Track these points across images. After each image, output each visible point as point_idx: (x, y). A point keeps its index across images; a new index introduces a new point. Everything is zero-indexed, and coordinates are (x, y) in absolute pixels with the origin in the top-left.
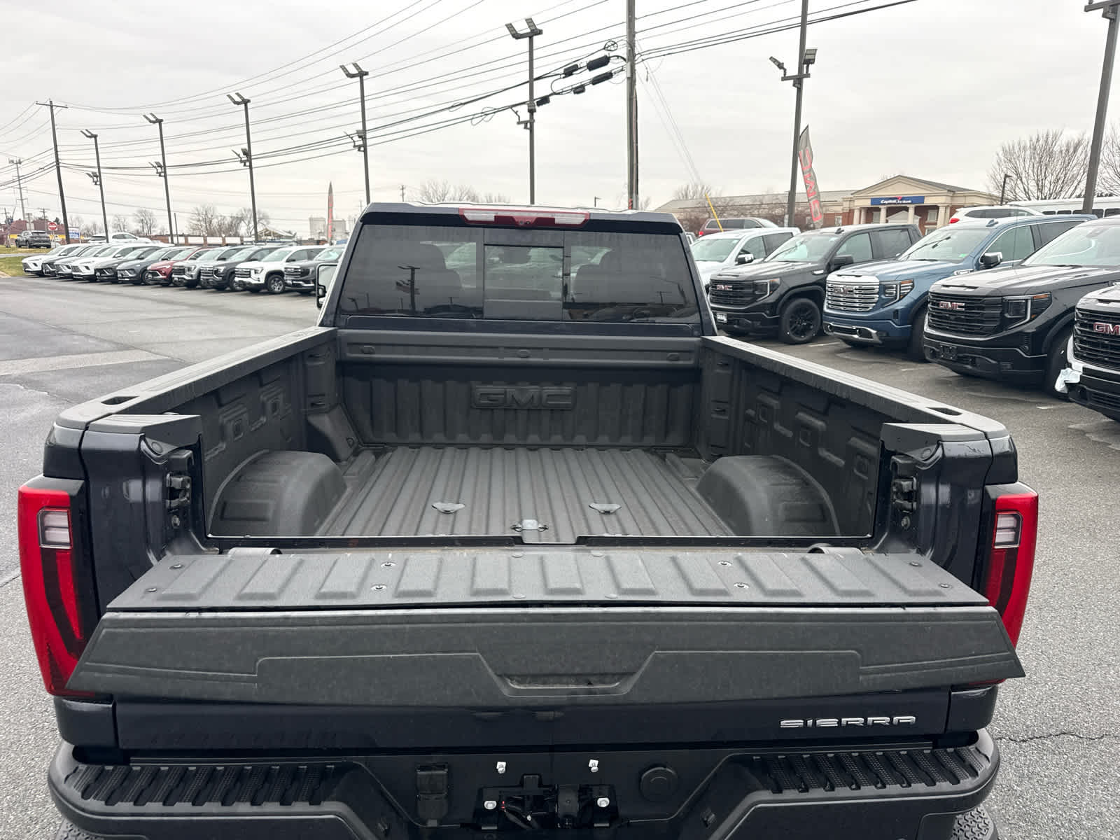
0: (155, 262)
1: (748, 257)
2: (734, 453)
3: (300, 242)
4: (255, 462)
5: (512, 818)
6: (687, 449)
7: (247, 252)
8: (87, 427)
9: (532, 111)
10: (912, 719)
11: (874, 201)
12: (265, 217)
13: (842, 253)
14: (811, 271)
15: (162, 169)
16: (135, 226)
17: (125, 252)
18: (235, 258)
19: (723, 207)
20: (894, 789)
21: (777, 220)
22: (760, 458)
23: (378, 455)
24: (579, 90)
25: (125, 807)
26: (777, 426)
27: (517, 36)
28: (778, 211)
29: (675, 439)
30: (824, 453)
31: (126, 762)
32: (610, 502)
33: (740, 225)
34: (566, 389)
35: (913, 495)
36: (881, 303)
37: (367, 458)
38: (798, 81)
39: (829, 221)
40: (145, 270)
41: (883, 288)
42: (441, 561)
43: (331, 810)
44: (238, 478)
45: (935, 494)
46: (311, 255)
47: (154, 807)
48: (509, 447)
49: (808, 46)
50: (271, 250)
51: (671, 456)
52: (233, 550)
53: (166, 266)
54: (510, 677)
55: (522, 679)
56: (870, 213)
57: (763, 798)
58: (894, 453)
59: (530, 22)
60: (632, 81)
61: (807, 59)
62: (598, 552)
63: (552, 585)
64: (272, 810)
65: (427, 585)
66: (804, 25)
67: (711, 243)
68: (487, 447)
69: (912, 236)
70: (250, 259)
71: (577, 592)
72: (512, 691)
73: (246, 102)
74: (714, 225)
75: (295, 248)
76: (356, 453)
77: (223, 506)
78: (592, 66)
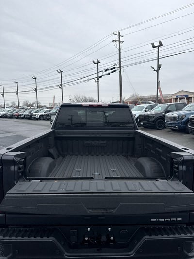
0: (15, 113)
1: (147, 110)
2: (143, 157)
3: (47, 108)
4: (36, 160)
5: (91, 242)
6: (132, 156)
7: (35, 111)
8: (3, 155)
9: (98, 79)
10: (181, 219)
11: (177, 96)
12: (40, 103)
13: (169, 109)
14: (162, 113)
15: (17, 93)
16: (11, 105)
17: (8, 111)
18: (33, 112)
19: (142, 99)
20: (177, 235)
21: (154, 101)
22: (148, 158)
23: (63, 157)
24: (109, 74)
25: (7, 238)
26: (152, 151)
27: (95, 63)
28: (154, 99)
29: (130, 153)
30: (162, 157)
31: (8, 228)
32: (114, 168)
33: (145, 103)
34: (105, 142)
35: (178, 168)
36: (178, 120)
37: (61, 158)
38: (157, 71)
39: (166, 101)
40: (13, 115)
41: (179, 117)
42: (75, 183)
43: (51, 239)
44: (33, 164)
45: (183, 168)
46: (50, 111)
47: (13, 238)
48: (92, 155)
49: (159, 64)
50: (41, 110)
51: (129, 157)
52: (32, 181)
53: (17, 114)
54: (90, 209)
55: (92, 209)
56: (176, 99)
57: (147, 237)
58: (174, 159)
59: (98, 60)
60: (120, 72)
61: (159, 66)
62: (109, 181)
63: (99, 189)
64: (39, 239)
65: (72, 189)
66: (158, 59)
67: (139, 107)
68: (87, 155)
69: (185, 105)
70: (36, 112)
71: (104, 190)
72: (90, 212)
73: (36, 78)
74: (139, 103)
75: (46, 110)
76: (58, 157)
77: (29, 170)
78: (111, 69)
